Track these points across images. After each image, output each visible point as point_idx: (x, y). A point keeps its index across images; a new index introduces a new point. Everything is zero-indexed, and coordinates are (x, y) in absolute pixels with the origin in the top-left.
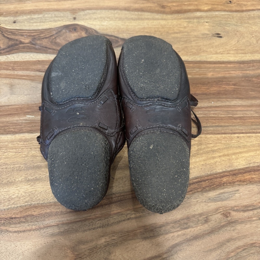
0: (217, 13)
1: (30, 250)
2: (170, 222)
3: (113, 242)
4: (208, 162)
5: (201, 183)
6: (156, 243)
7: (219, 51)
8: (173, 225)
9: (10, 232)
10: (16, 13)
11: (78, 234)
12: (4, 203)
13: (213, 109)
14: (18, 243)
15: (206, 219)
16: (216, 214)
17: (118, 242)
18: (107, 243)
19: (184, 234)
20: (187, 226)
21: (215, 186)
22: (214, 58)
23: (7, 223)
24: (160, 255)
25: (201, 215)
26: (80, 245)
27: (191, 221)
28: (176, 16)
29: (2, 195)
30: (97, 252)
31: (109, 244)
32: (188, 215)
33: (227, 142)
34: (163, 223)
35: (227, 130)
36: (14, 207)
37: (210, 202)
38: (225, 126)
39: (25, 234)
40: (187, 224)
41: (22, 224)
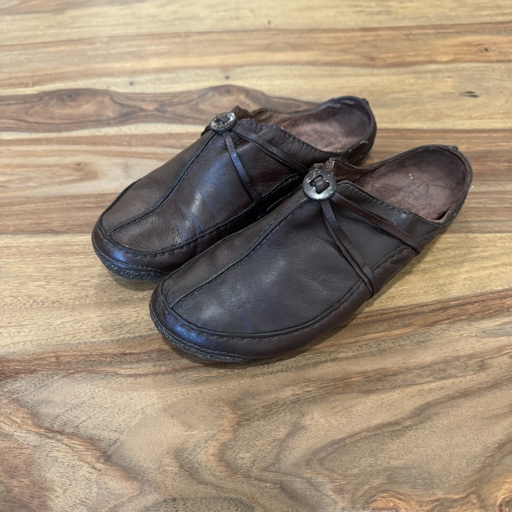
0: (465, 65)
1: (156, 405)
2: (412, 367)
3: (307, 397)
4: (475, 275)
5: (465, 307)
6: (389, 401)
7: (474, 115)
8: (419, 371)
9: (122, 375)
10: (134, 73)
11: (242, 382)
12: (111, 331)
13: (475, 196)
14: (135, 394)
15: (480, 363)
16: (500, 356)
17: (316, 396)
18: (296, 397)
19: (442, 388)
20: (445, 374)
21: (491, 311)
22: (467, 125)
23: (116, 362)
24: (398, 421)
25: (470, 357)
26: (248, 399)
27: (452, 366)
28: (394, 70)
29: (109, 319)
30: (278, 412)
31: (301, 398)
32: (446, 357)
33: (507, 244)
34: (400, 368)
35: (503, 227)
36: (129, 338)
37: (486, 337)
38: (500, 221)
39: (148, 380)
40: (445, 371)
41: (143, 364)
